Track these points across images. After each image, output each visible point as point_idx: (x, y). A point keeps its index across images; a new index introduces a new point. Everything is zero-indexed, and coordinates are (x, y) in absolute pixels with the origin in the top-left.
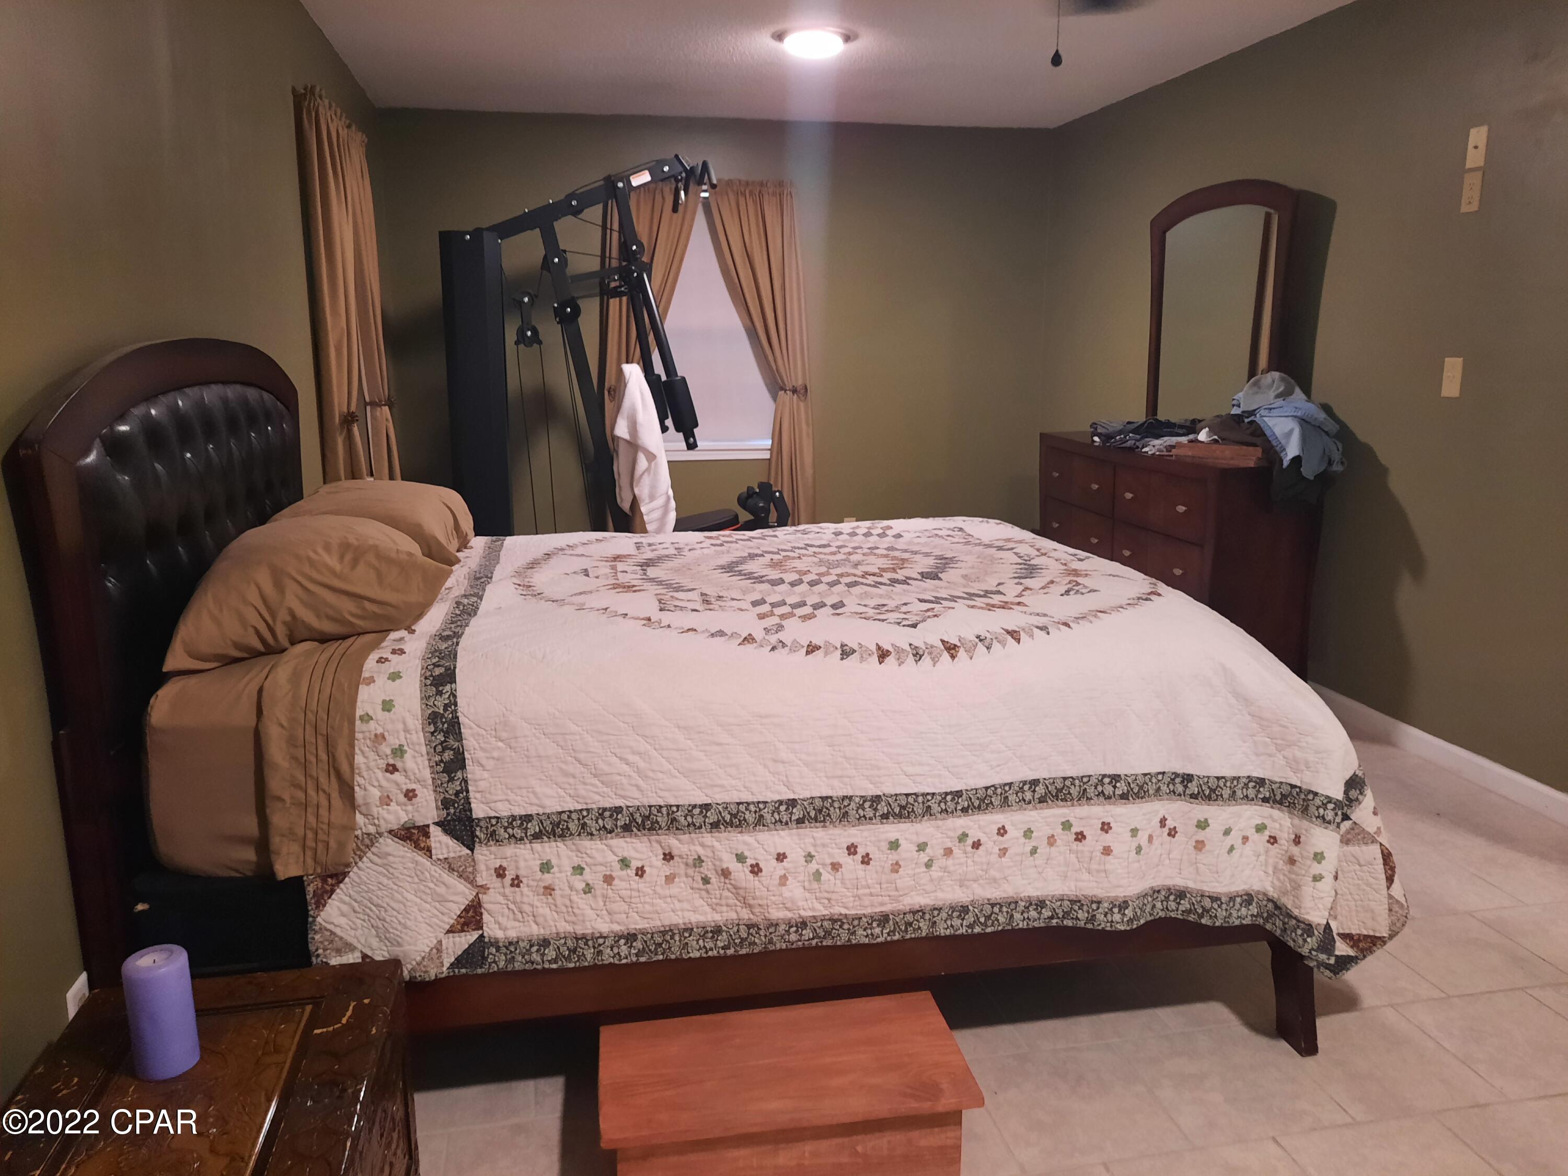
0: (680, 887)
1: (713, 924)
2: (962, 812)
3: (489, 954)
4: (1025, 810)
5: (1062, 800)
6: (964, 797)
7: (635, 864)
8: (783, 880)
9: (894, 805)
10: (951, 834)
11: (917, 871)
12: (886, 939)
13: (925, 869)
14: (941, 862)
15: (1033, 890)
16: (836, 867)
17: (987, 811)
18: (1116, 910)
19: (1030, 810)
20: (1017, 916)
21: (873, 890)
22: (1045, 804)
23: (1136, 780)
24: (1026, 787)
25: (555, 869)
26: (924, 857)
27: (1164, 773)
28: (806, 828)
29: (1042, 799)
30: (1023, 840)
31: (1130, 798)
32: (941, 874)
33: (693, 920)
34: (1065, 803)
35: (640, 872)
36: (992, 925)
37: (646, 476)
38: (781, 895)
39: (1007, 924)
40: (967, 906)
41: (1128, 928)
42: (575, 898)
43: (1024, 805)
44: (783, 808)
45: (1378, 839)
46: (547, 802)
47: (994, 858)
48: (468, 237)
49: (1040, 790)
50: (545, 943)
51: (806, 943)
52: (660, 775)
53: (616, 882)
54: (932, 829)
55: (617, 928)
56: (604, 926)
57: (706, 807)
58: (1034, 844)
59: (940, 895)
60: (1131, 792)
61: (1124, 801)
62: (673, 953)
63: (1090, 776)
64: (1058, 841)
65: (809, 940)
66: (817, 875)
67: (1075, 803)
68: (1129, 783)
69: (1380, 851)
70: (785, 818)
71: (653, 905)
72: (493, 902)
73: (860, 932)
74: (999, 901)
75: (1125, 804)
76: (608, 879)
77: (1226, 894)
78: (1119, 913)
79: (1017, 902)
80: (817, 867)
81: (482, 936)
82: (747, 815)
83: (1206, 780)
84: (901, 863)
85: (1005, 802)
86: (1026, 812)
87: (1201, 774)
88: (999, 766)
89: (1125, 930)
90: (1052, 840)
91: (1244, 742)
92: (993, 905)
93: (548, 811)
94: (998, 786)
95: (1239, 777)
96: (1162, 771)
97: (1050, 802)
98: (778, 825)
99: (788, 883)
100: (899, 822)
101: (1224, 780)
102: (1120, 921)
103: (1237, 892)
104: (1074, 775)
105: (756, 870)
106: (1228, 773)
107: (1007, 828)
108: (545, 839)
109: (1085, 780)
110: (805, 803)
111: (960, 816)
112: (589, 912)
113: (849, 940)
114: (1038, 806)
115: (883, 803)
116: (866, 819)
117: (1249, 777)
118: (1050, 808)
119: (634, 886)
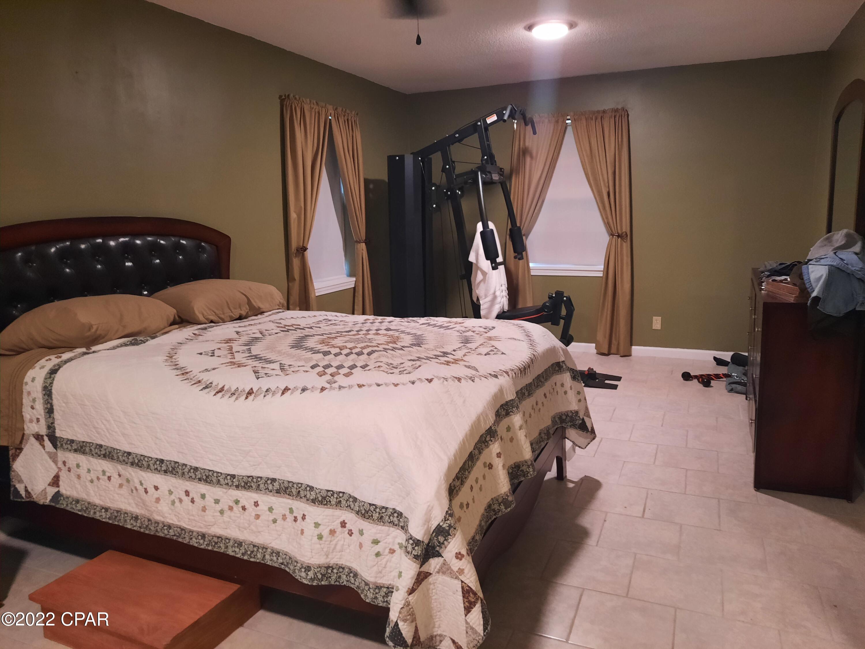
0: (125, 491)
1: (135, 514)
2: (236, 487)
3: (61, 500)
4: (268, 495)
5: (288, 495)
6: (236, 478)
7: (108, 474)
8: (158, 500)
9: (204, 474)
10: (231, 498)
11: (215, 514)
12: (205, 547)
13: (219, 514)
14: (227, 513)
15: (276, 545)
16: (181, 501)
17: (249, 490)
18: (303, 570)
19: (271, 496)
20: (267, 557)
21: (195, 518)
22: (279, 494)
23: (320, 492)
24: (269, 482)
25: (81, 468)
26: (218, 507)
27: (344, 493)
28: (168, 476)
29: (278, 491)
30: (268, 513)
31: (317, 503)
32: (229, 520)
33: (128, 509)
34: (290, 497)
35: (109, 478)
36: (254, 558)
37: (482, 284)
38: (157, 508)
39: (262, 560)
40: (242, 542)
41: (309, 584)
42: (87, 484)
43: (268, 492)
44: (158, 463)
45: (460, 577)
46: (79, 436)
47: (252, 519)
48: (398, 158)
49: (276, 485)
50: (77, 501)
51: (172, 537)
52: (114, 434)
53: (101, 481)
54: (221, 493)
55: (102, 503)
56: (97, 501)
57: (129, 454)
58: (274, 517)
59: (228, 531)
60: (317, 500)
61: (313, 504)
62: (121, 523)
63: (302, 484)
64: (288, 519)
65: (172, 536)
66: (173, 502)
67: (294, 498)
68: (317, 494)
69: (460, 586)
70: (159, 468)
71: (113, 497)
72: (64, 476)
73: (194, 539)
74: (257, 545)
75: (313, 506)
76: (98, 478)
77: (375, 583)
78: (304, 572)
79: (267, 549)
80: (174, 498)
81: (59, 491)
82: (144, 463)
83: (363, 503)
84: (207, 507)
85: (258, 488)
86: (269, 496)
87: (361, 499)
88: (254, 465)
89: (308, 584)
90: (284, 517)
91: (392, 485)
92: (254, 546)
93: (79, 440)
94: (254, 477)
95: (387, 508)
96: (343, 491)
97: (282, 494)
98: (156, 472)
99: (160, 502)
100: (206, 485)
101: (374, 507)
102: (305, 577)
103: (384, 584)
104: (294, 481)
105: (146, 492)
106: (379, 502)
107: (259, 503)
108: (78, 453)
109: (300, 485)
110: (167, 463)
111: (234, 489)
112: (92, 492)
113: (189, 542)
114: (276, 494)
115: (199, 472)
116: (192, 478)
117: (394, 509)
118: (281, 497)
119: (107, 485)
